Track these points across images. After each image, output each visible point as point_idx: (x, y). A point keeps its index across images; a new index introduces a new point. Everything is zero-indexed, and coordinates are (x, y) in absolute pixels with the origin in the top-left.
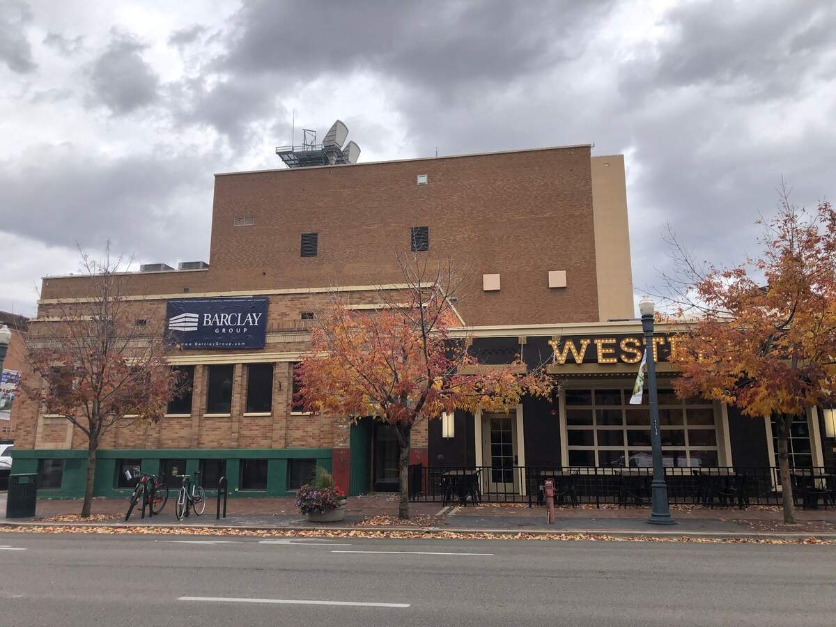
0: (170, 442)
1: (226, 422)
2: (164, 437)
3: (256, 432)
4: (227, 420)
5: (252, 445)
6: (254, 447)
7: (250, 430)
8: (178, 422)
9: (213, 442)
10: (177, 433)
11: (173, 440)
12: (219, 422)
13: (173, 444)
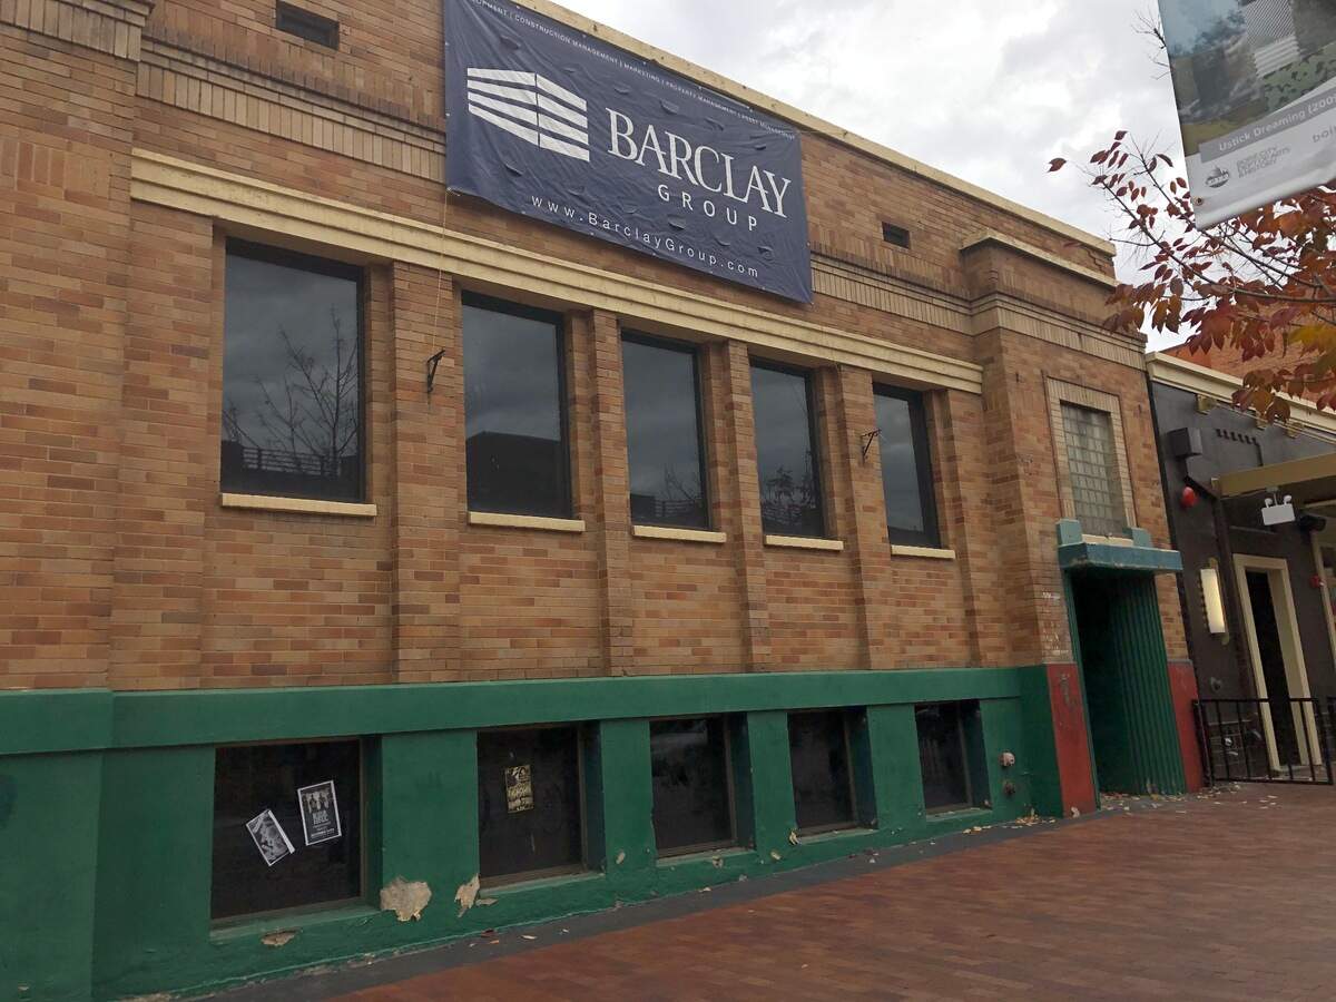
0: (506, 642)
1: (709, 562)
2: (472, 621)
3: (807, 609)
4: (711, 554)
5: (803, 658)
6: (808, 666)
7: (789, 600)
8: (527, 552)
9: (677, 643)
10: (531, 602)
11: (516, 635)
12: (689, 561)
13: (517, 652)
